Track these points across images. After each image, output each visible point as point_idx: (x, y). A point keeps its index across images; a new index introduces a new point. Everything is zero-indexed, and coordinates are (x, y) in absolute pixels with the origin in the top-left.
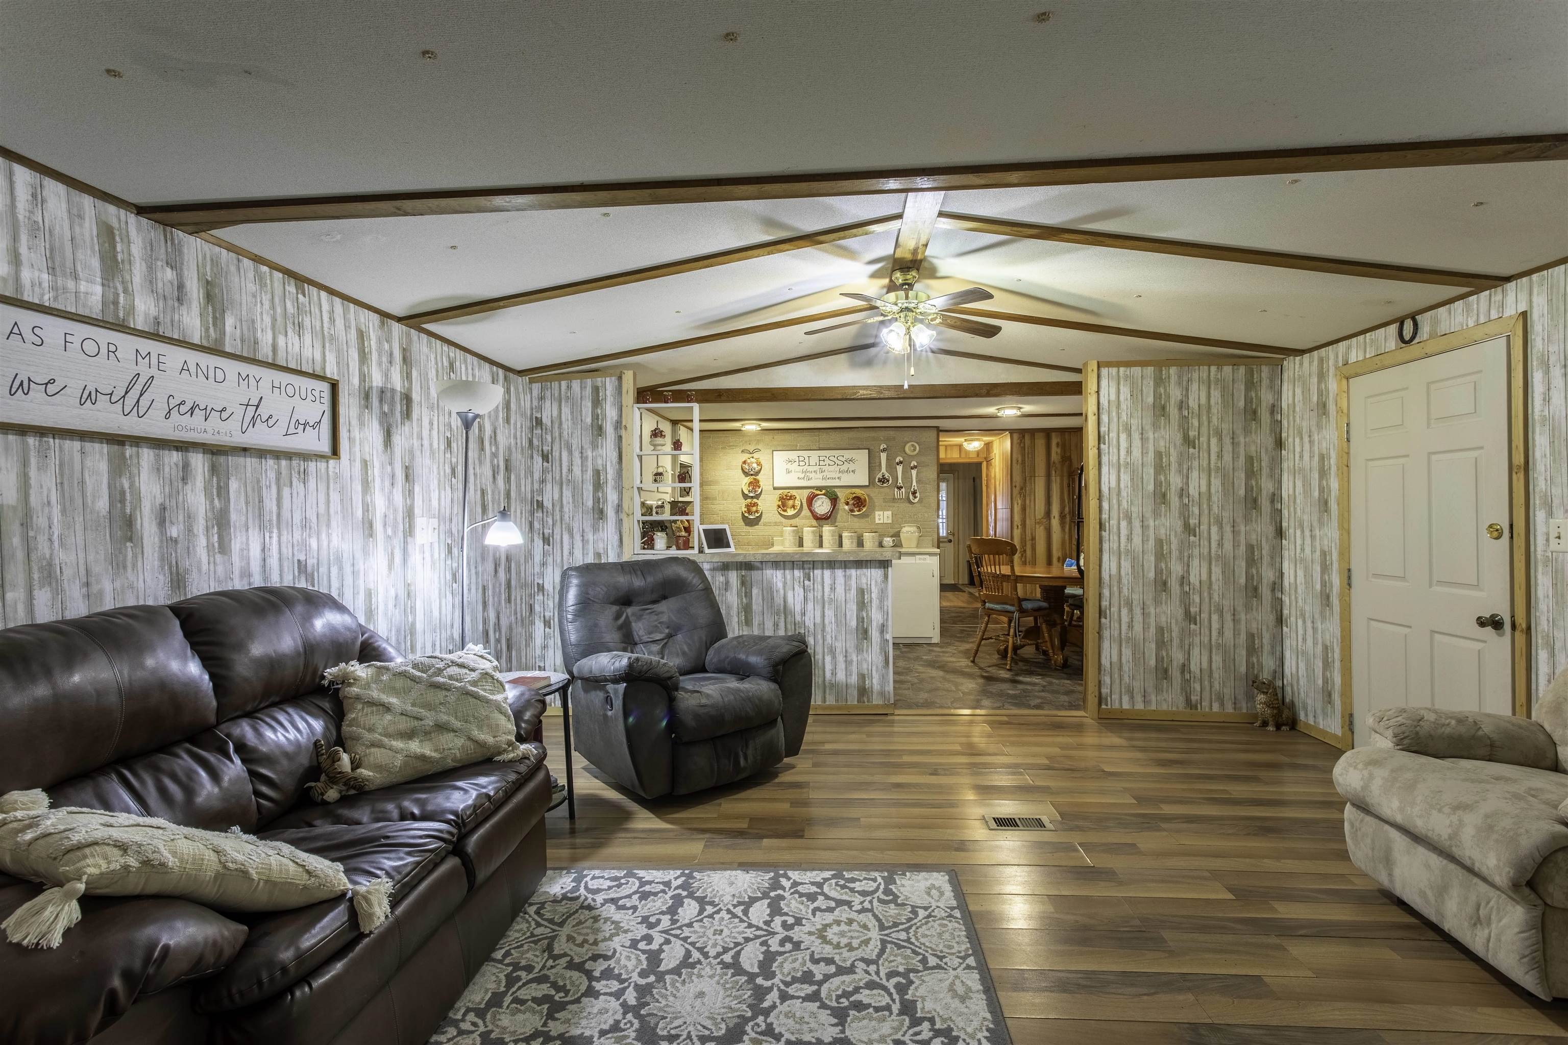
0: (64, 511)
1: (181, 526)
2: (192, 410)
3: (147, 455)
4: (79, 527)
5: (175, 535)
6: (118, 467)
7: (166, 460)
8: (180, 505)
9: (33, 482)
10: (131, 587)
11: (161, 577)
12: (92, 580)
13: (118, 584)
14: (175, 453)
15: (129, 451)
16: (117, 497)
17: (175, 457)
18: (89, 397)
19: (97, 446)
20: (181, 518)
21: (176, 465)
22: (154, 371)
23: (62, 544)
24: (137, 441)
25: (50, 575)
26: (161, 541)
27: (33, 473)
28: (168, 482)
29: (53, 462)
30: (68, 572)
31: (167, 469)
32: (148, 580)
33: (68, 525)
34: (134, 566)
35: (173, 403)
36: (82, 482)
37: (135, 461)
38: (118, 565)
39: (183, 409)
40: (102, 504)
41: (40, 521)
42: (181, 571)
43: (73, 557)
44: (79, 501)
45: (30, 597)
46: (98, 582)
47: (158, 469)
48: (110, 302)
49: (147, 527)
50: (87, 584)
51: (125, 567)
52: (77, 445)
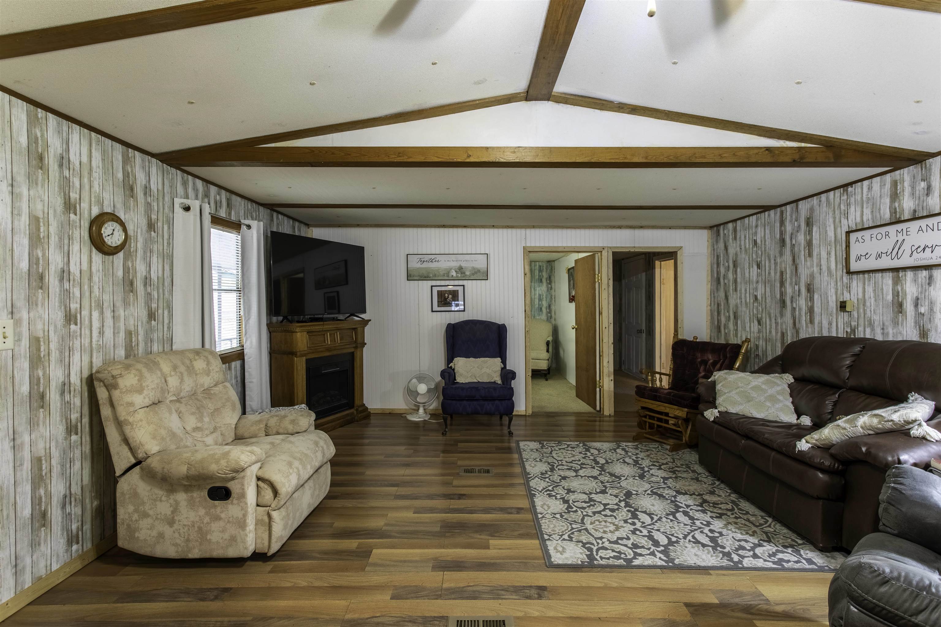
0: (875, 300)
1: (927, 308)
2: (924, 249)
3: (910, 274)
4: (881, 307)
5: (923, 311)
6: (897, 281)
7: (920, 276)
8: (927, 297)
9: (866, 290)
10: (900, 333)
11: (915, 331)
12: (885, 327)
13: (895, 331)
14: (924, 271)
15: (901, 274)
16: (896, 294)
17: (925, 273)
18: (879, 256)
19: (888, 274)
20: (927, 303)
21: (925, 277)
22: (905, 237)
23: (874, 313)
24: (904, 269)
25: (871, 324)
26: (916, 314)
27: (866, 287)
28: (920, 286)
29: (872, 282)
30: (876, 323)
31: (920, 280)
32: (908, 332)
33: (877, 306)
34: (902, 324)
35: (914, 248)
36: (882, 289)
37: (904, 278)
38: (896, 323)
39: (919, 250)
40: (890, 297)
41: (868, 304)
42: (925, 329)
43: (878, 318)
44: (881, 296)
45: (865, 331)
46: (887, 329)
47: (915, 280)
48: (893, 211)
49: (909, 307)
50: (883, 329)
51: (898, 324)
52: (880, 274)
